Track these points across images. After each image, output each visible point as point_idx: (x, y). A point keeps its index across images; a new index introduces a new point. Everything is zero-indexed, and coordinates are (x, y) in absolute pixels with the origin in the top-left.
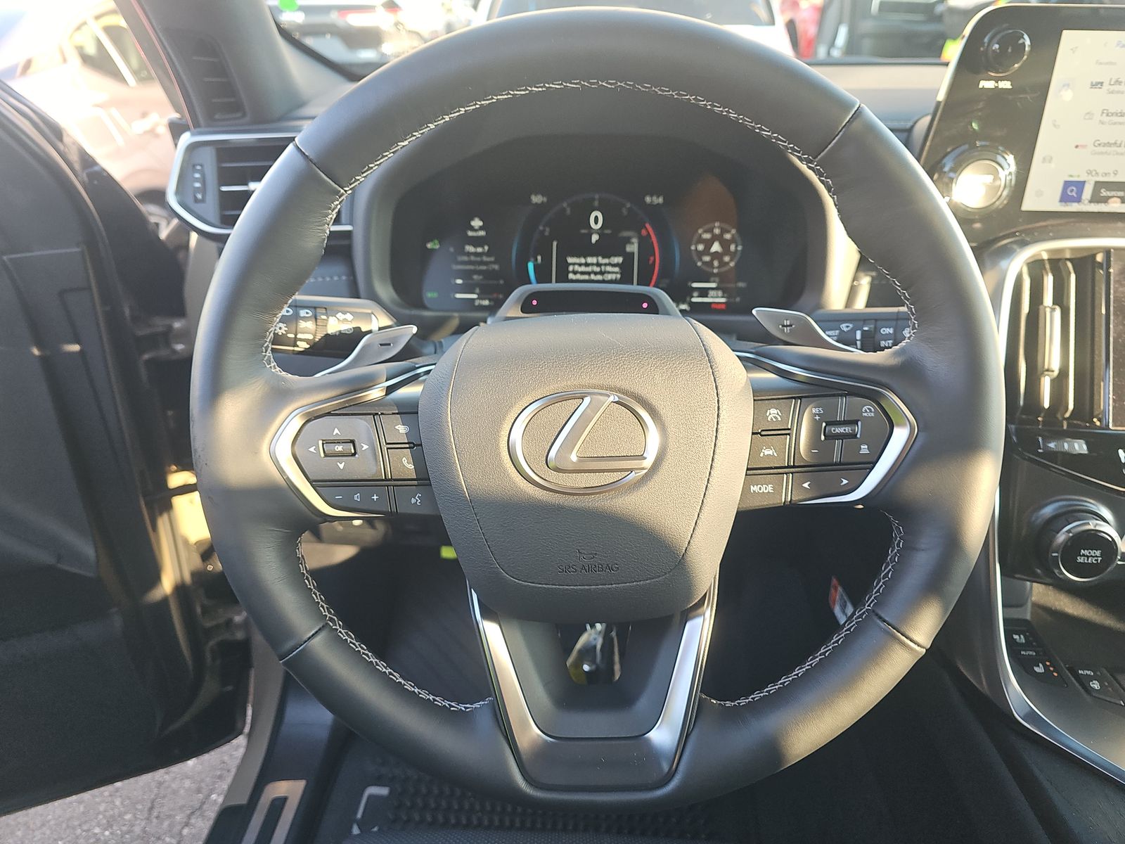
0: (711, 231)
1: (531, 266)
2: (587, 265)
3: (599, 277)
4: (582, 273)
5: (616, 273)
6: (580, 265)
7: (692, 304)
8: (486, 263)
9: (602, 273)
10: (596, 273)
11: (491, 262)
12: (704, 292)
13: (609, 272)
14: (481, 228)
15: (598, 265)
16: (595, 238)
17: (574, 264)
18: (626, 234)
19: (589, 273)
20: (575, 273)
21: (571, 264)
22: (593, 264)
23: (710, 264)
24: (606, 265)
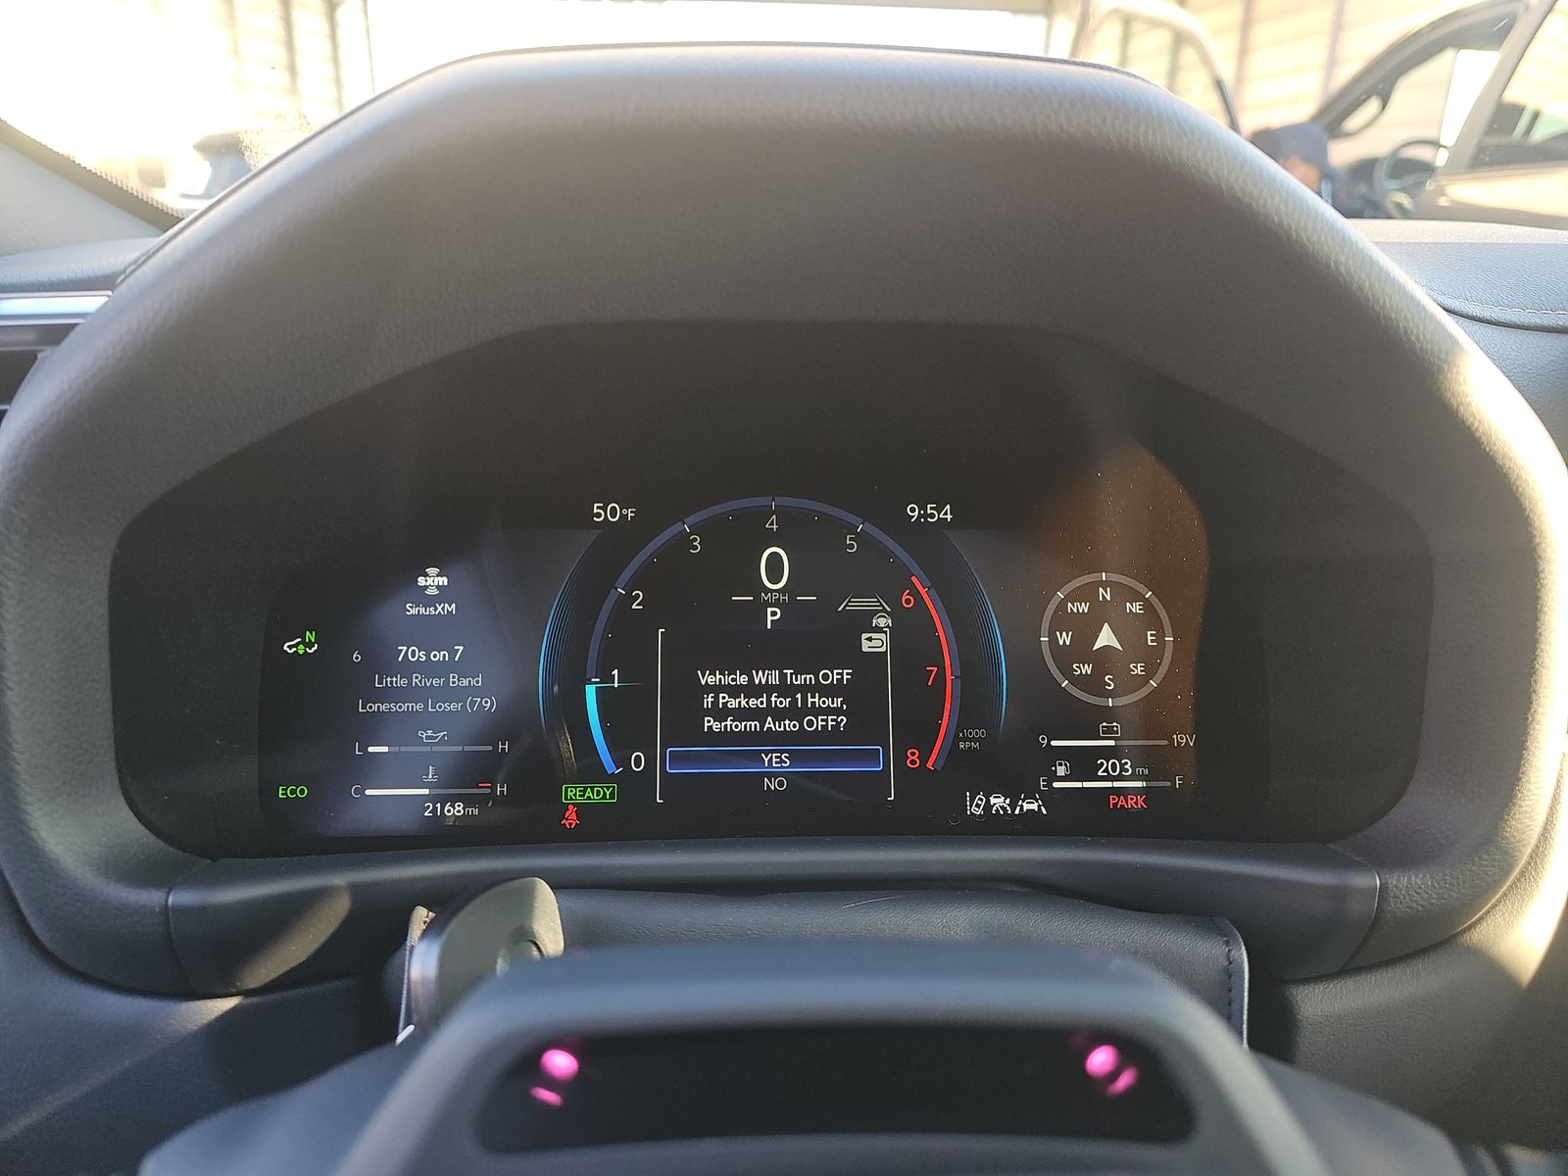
0: (1087, 593)
1: (591, 691)
2: (752, 690)
3: (790, 725)
4: (741, 714)
5: (838, 712)
6: (734, 691)
7: (1050, 798)
8: (458, 694)
9: (793, 713)
10: (779, 715)
11: (472, 691)
12: (1084, 764)
13: (817, 711)
14: (444, 594)
15: (784, 689)
16: (773, 614)
17: (717, 689)
18: (857, 604)
19: (758, 715)
20: (721, 714)
21: (708, 689)
22: (768, 689)
23: (1093, 684)
24: (805, 689)
